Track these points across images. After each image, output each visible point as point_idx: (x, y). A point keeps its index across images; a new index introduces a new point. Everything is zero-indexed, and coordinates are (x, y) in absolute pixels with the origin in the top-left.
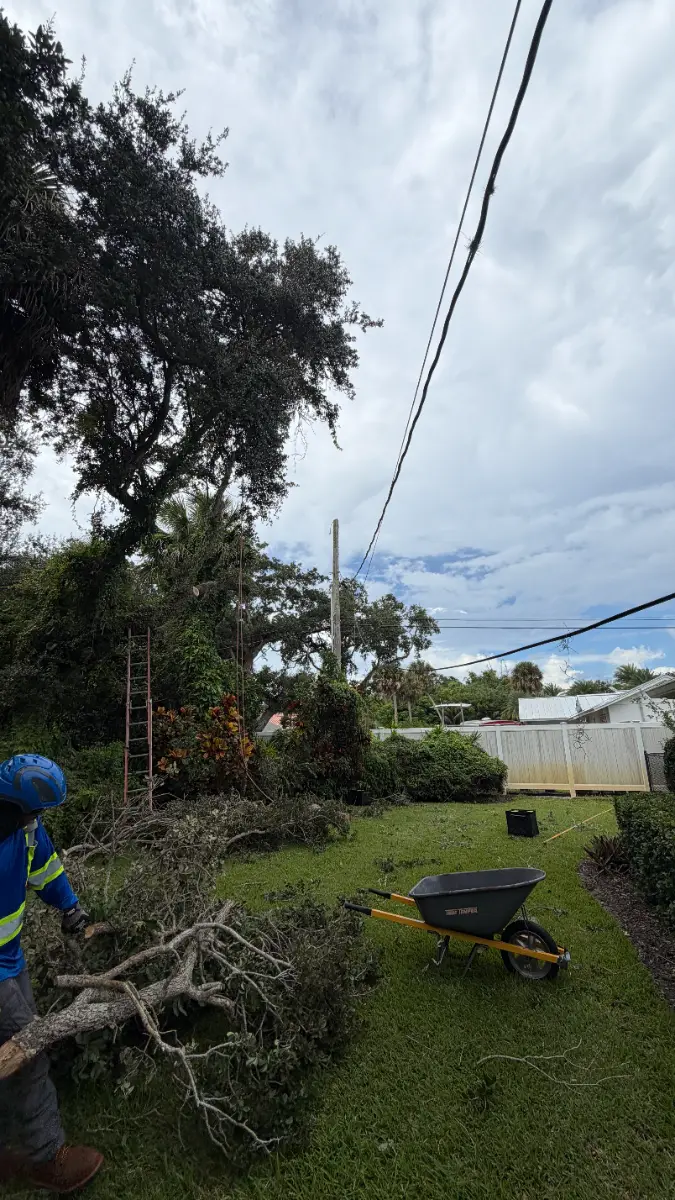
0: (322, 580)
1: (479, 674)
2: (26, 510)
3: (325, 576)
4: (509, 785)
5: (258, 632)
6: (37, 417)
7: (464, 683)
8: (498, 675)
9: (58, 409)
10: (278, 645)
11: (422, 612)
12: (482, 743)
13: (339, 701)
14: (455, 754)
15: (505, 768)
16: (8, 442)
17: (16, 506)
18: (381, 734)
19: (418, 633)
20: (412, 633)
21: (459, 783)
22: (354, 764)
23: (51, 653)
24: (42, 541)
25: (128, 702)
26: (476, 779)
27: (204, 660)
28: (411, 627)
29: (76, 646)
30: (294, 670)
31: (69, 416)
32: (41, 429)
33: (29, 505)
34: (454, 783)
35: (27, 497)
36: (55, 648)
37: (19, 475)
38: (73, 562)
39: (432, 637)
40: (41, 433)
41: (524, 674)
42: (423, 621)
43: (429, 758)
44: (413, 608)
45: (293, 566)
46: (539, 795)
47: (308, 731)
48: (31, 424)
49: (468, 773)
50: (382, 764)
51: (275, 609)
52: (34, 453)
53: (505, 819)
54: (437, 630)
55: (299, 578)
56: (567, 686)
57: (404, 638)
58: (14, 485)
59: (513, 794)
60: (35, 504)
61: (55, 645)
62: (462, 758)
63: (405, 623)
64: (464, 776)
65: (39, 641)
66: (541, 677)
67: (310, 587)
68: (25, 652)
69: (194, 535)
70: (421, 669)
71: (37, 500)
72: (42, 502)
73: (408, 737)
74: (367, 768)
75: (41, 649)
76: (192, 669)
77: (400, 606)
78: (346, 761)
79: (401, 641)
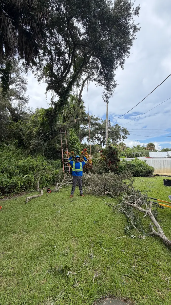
0: (100, 120)
1: (136, 146)
2: (26, 100)
3: (101, 118)
4: (154, 173)
5: (83, 134)
6: (33, 69)
7: (131, 148)
8: (141, 146)
9: (38, 66)
10: (87, 137)
11: (125, 129)
12: (147, 162)
13: (114, 150)
14: (140, 165)
15: (154, 169)
16: (20, 80)
17: (23, 99)
18: (121, 159)
19: (124, 135)
20: (122, 134)
21: (142, 172)
22: (116, 166)
23: (42, 136)
24: (30, 109)
25: (62, 150)
26: (147, 172)
27: (75, 139)
28: (122, 133)
29: (48, 135)
30: (91, 144)
31: (41, 68)
32: (34, 73)
33: (26, 99)
34: (141, 172)
35: (25, 97)
36: (43, 135)
37: (24, 91)
38: (46, 112)
39: (128, 136)
40: (34, 74)
41: (150, 146)
42: (126, 132)
43: (134, 166)
44: (123, 128)
45: (92, 116)
46: (162, 176)
47: (105, 158)
48: (31, 71)
49: (145, 170)
50: (122, 167)
51: (87, 128)
52: (26, 84)
53: (163, 181)
54: (129, 134)
55: (94, 119)
56: (160, 150)
57: (120, 136)
58: (22, 93)
59: (155, 176)
60: (27, 98)
61: (42, 135)
62: (143, 166)
63: (120, 132)
64: (144, 171)
65: (38, 133)
66: (155, 147)
67: (96, 122)
68: (36, 136)
69: (71, 106)
70: (122, 145)
71: (28, 98)
72: (29, 98)
73: (127, 160)
74: (119, 167)
75: (39, 135)
76: (72, 142)
77: (119, 127)
78: (114, 166)
79: (119, 137)
